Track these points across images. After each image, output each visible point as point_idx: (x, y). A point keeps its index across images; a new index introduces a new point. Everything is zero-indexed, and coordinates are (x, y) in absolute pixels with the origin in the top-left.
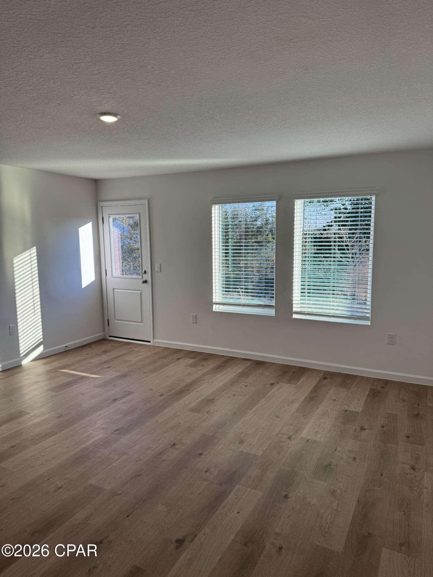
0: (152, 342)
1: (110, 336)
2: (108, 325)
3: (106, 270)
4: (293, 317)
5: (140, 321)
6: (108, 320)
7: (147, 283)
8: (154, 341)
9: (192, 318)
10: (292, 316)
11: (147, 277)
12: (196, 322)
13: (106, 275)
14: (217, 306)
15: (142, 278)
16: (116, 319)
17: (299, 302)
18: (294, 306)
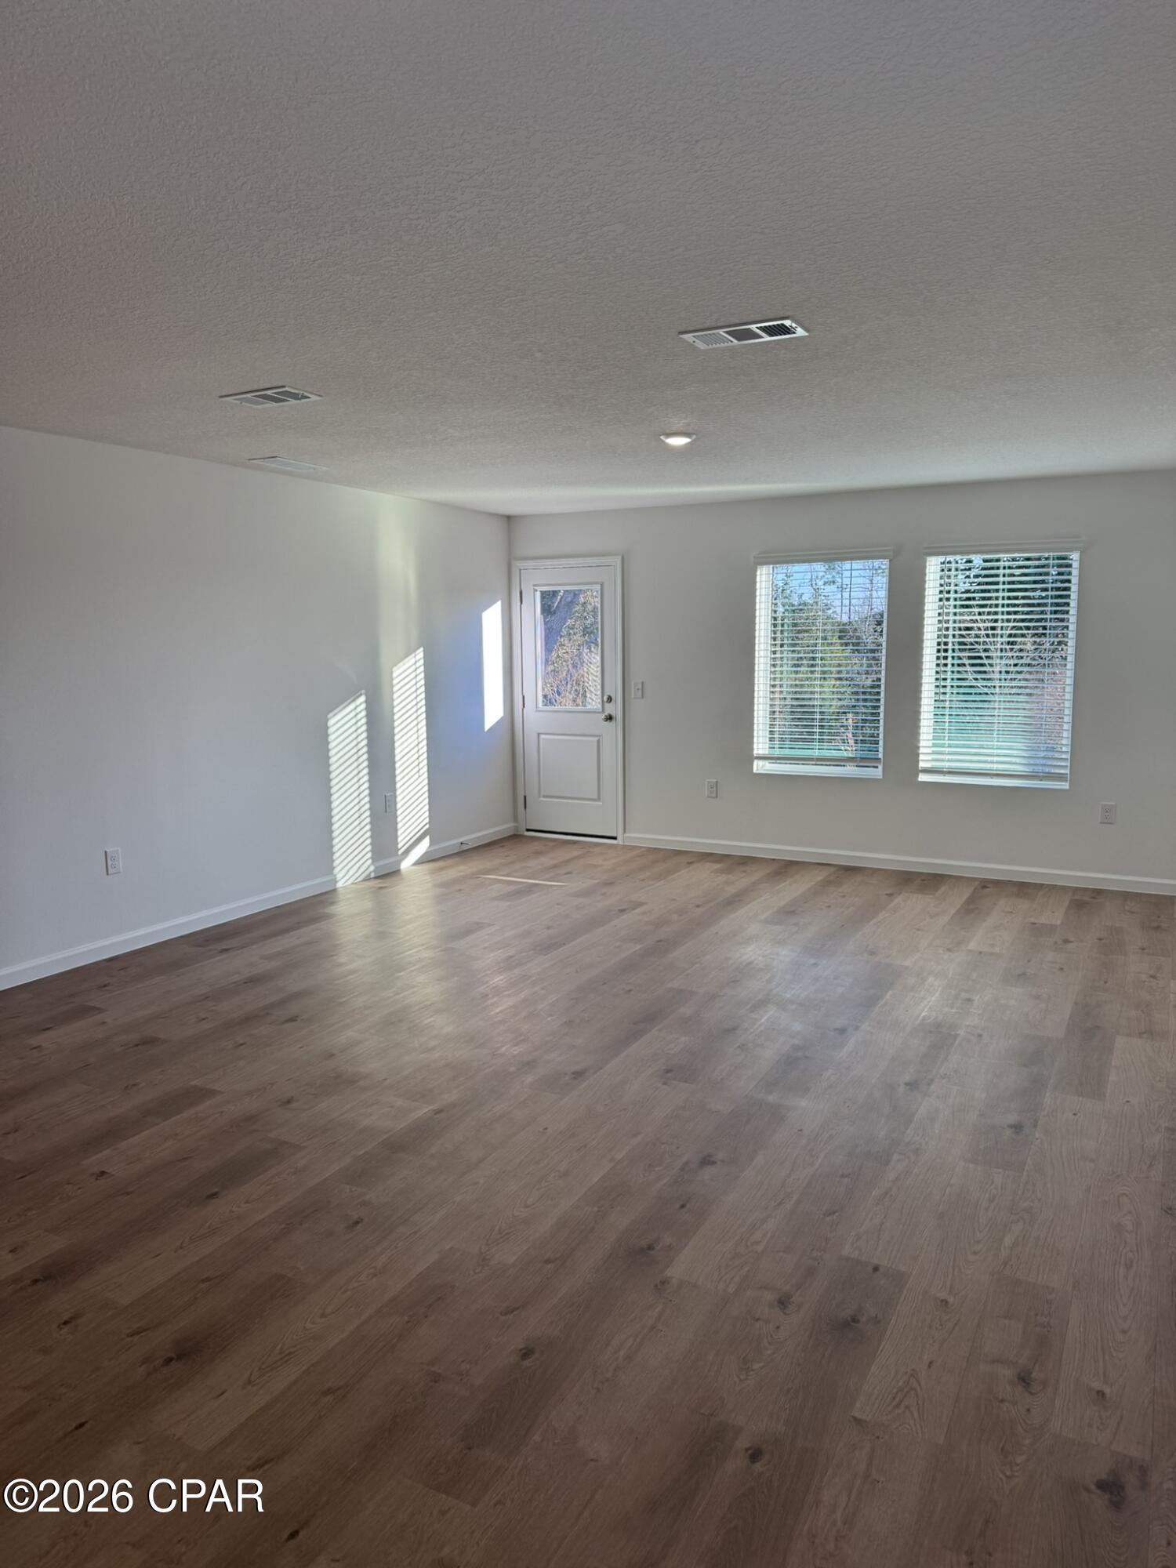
0: (620, 838)
1: (528, 830)
2: (525, 807)
3: (524, 697)
4: (920, 780)
5: (596, 797)
6: (525, 797)
7: (614, 722)
8: (627, 835)
9: (708, 789)
10: (918, 776)
11: (615, 709)
12: (717, 796)
13: (524, 706)
14: (761, 763)
15: (603, 711)
16: (542, 794)
17: (930, 750)
18: (921, 757)
